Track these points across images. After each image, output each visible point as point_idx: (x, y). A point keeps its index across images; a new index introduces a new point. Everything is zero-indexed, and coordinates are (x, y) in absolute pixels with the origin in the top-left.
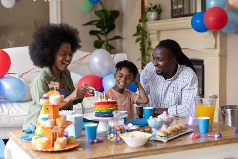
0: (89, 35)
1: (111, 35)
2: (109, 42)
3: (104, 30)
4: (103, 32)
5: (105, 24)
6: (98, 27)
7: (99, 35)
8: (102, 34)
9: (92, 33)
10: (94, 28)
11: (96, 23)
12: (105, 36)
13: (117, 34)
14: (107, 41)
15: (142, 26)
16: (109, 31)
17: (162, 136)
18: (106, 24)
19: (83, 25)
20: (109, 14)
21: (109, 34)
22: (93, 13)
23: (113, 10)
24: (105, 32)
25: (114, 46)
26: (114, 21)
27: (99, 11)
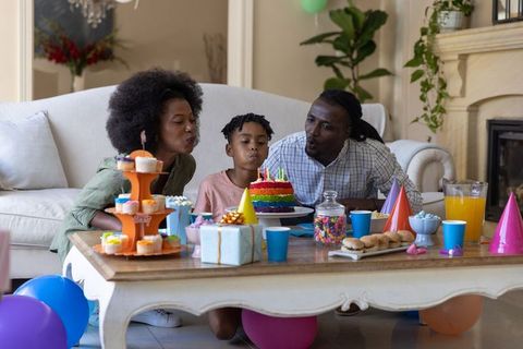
0: (315, 65)
1: (366, 66)
2: (362, 83)
3: (350, 56)
4: (348, 60)
5: (352, 42)
6: (337, 47)
7: (337, 65)
8: (345, 64)
9: (321, 61)
10: (326, 49)
11: (333, 38)
12: (352, 68)
13: (382, 64)
14: (356, 81)
15: (425, 43)
16: (361, 58)
17: (351, 249)
18: (355, 41)
19: (301, 44)
20: (362, 19)
21: (360, 64)
22: (326, 16)
23: (374, 9)
24: (353, 60)
25: (371, 92)
26: (372, 34)
27: (339, 11)
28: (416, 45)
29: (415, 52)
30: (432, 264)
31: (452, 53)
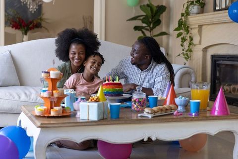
0: (133, 30)
1: (157, 31)
3: (149, 26)
4: (148, 28)
5: (150, 20)
6: (143, 22)
7: (144, 30)
8: (147, 30)
9: (136, 28)
10: (139, 23)
11: (141, 18)
12: (150, 32)
13: (164, 30)
15: (183, 20)
16: (154, 27)
17: (148, 113)
18: (152, 19)
19: (127, 20)
20: (155, 9)
21: (154, 30)
22: (139, 8)
23: (160, 5)
24: (150, 28)
26: (159, 16)
27: (144, 5)
28: (179, 21)
29: (179, 24)
30: (185, 119)
31: (195, 24)
